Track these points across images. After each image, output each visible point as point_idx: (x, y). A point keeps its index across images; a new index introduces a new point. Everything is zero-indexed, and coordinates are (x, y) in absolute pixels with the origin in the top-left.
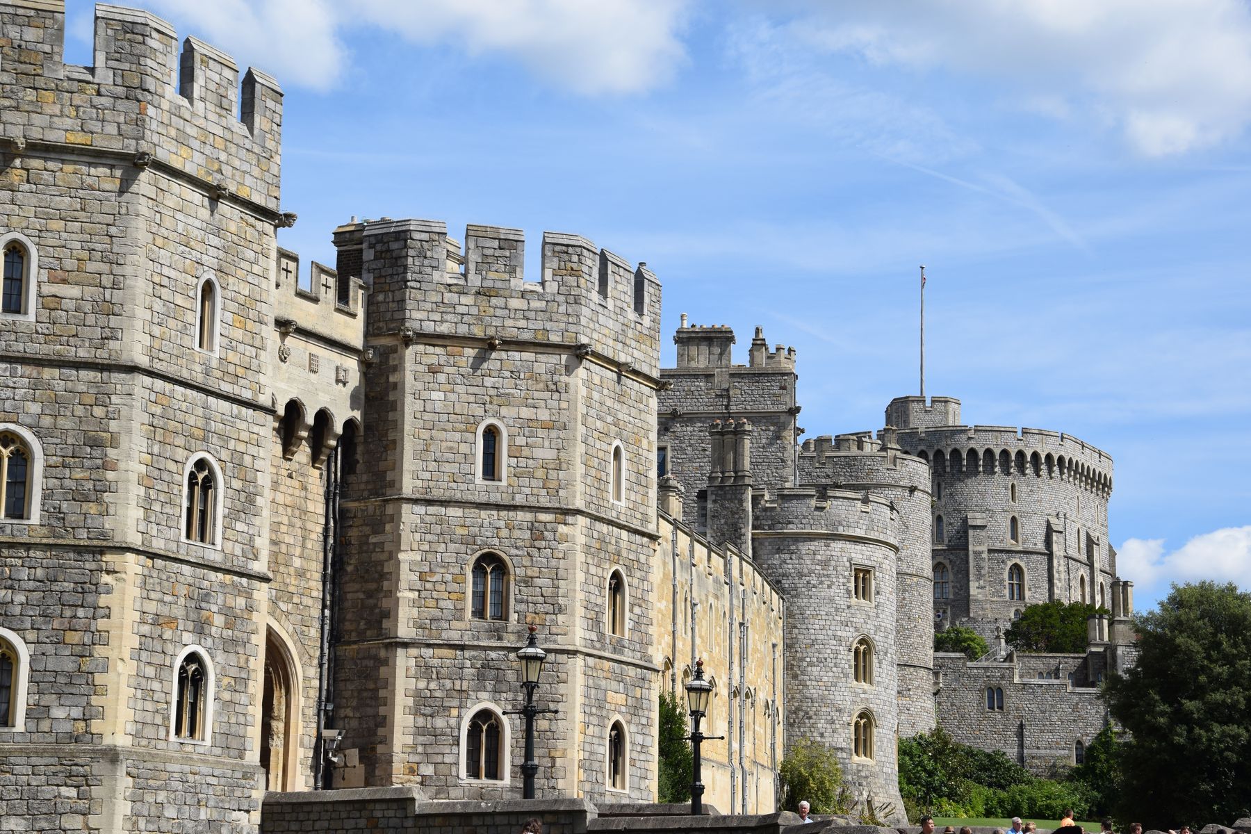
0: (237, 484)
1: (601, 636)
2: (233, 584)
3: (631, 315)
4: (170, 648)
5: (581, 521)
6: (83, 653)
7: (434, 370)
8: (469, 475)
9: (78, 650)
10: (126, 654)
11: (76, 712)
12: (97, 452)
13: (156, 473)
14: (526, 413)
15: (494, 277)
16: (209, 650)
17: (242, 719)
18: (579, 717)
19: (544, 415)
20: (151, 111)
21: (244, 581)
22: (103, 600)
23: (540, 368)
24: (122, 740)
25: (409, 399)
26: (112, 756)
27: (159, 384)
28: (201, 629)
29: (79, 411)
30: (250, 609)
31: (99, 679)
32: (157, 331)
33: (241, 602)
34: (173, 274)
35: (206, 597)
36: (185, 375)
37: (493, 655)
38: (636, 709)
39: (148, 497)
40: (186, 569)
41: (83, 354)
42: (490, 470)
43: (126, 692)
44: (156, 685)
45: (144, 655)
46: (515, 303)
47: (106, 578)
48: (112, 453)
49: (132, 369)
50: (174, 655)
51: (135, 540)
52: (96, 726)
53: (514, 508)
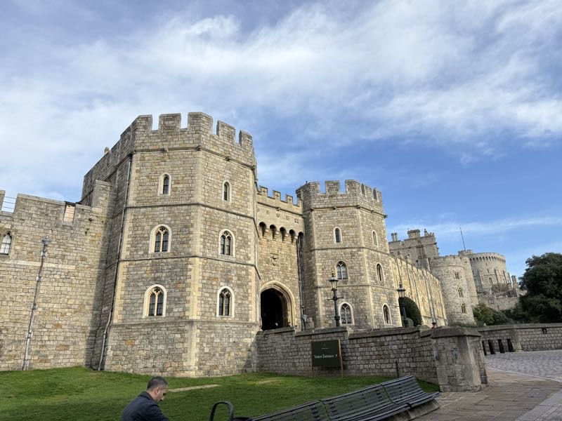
0: (240, 238)
1: (376, 282)
2: (241, 268)
3: (373, 199)
4: (215, 287)
5: (365, 250)
6: (183, 290)
7: (320, 217)
8: (332, 242)
9: (181, 289)
10: (197, 289)
11: (181, 309)
12: (187, 230)
13: (207, 235)
14: (345, 224)
15: (333, 192)
16: (232, 288)
17: (247, 309)
18: (372, 304)
19: (350, 224)
20: (202, 136)
21: (245, 266)
22: (189, 273)
23: (348, 213)
24: (195, 317)
25: (314, 224)
26: (191, 322)
27: (208, 209)
28: (228, 281)
29: (182, 218)
30: (247, 275)
31: (188, 298)
32: (207, 194)
33: (244, 273)
34: (213, 179)
35: (230, 271)
36: (218, 207)
37: (345, 288)
38: (391, 301)
39: (204, 242)
40: (221, 263)
41: (183, 202)
42: (338, 240)
43: (197, 301)
44: (210, 299)
45: (204, 290)
46: (339, 198)
47: (190, 266)
48: (191, 229)
49: (198, 204)
50: (217, 290)
51: (201, 254)
52: (187, 314)
53: (345, 248)
